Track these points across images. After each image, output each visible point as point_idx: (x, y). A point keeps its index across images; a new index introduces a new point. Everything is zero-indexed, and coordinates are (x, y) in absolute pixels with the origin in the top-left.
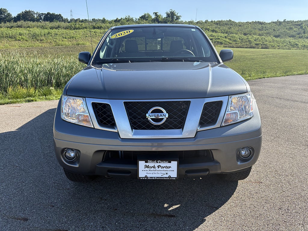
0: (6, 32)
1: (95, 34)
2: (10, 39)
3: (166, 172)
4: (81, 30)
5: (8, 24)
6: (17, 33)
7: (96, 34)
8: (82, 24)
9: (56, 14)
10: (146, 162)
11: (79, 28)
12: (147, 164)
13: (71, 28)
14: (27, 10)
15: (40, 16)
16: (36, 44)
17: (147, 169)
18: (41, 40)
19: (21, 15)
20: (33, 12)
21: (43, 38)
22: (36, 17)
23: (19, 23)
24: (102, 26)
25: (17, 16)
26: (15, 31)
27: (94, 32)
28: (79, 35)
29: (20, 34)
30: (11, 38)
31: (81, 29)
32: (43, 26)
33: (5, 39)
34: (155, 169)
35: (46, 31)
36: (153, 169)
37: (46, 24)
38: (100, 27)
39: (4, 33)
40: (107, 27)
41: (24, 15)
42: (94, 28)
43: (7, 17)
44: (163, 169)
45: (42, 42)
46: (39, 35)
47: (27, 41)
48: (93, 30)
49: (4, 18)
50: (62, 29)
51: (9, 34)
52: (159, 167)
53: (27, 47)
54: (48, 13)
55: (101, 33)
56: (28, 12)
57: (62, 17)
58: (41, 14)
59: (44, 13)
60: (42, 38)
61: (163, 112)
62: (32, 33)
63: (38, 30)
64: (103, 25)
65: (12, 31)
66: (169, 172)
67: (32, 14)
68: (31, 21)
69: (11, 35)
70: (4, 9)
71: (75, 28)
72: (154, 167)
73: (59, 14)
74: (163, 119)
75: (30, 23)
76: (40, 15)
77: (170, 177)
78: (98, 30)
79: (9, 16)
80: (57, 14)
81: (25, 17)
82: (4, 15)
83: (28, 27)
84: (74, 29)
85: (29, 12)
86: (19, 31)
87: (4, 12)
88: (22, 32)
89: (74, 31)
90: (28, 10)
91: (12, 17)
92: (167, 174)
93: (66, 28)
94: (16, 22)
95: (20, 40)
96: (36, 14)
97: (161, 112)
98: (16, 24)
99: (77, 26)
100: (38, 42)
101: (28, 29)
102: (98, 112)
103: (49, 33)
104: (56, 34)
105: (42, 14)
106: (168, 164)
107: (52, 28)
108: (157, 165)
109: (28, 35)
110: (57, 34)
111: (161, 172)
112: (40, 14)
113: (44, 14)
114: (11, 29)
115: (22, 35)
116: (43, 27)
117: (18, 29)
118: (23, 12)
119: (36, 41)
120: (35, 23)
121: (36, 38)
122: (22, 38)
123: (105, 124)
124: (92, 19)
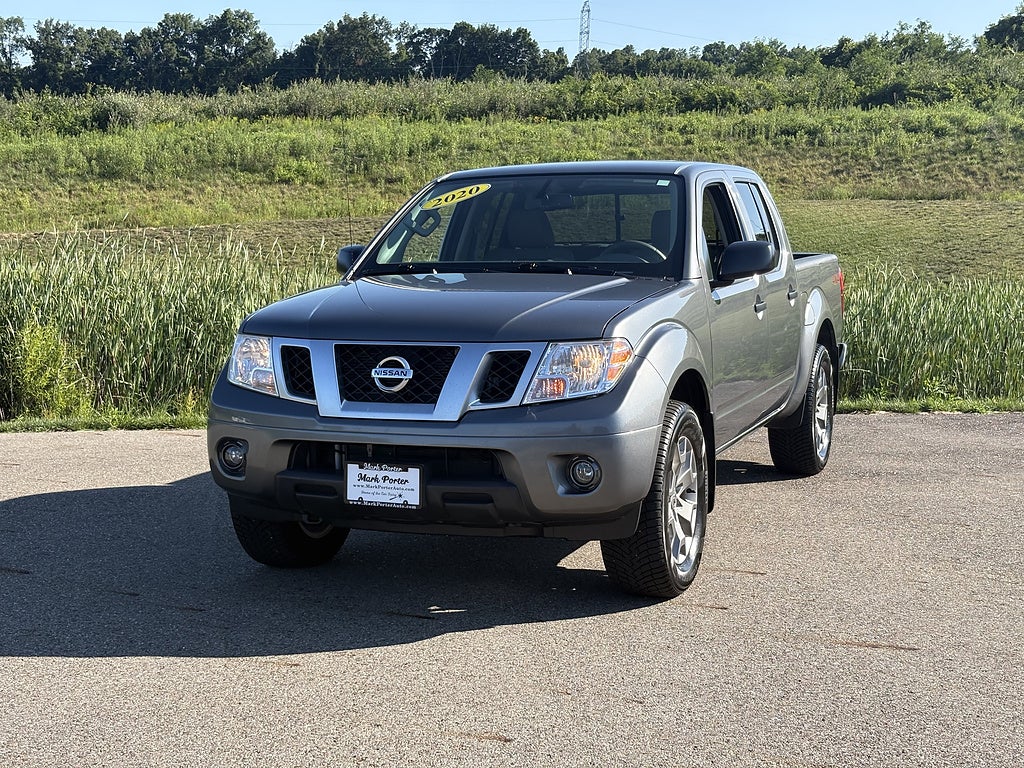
0: (229, 137)
1: (682, 139)
2: (242, 177)
3: (400, 492)
4: (611, 116)
5: (246, 98)
6: (281, 145)
7: (689, 142)
8: (620, 88)
9: (502, 29)
10: (361, 467)
11: (600, 112)
12: (363, 472)
13: (559, 108)
14: (353, 17)
15: (417, 47)
16: (363, 201)
17: (362, 482)
18: (390, 181)
19: (321, 44)
20: (380, 23)
21: (402, 169)
22: (394, 50)
23: (298, 92)
24: (737, 93)
25: (298, 51)
26: (275, 134)
27: (683, 131)
28: (594, 148)
29: (295, 152)
30: (249, 168)
31: (614, 113)
32: (411, 105)
33: (219, 178)
34: (377, 484)
35: (425, 130)
36: (373, 483)
37: (428, 96)
38: (724, 102)
39: (221, 146)
40: (768, 95)
41: (336, 39)
42: (687, 104)
43: (251, 53)
44: (392, 485)
45: (395, 191)
46: (383, 152)
47: (321, 183)
48: (678, 120)
49: (237, 60)
50: (506, 117)
51: (242, 147)
52: (385, 478)
53: (320, 215)
54: (462, 29)
55: (718, 135)
56: (356, 28)
57: (532, 46)
58: (420, 33)
59: (438, 27)
60: (395, 170)
61: (402, 367)
62: (351, 145)
63: (384, 128)
64: (744, 87)
65: (259, 134)
66: (404, 493)
67: (375, 36)
68: (356, 81)
69: (249, 153)
70: (241, 17)
71: (580, 112)
72: (376, 479)
73: (520, 31)
74: (402, 379)
75: (355, 92)
76: (414, 41)
77: (406, 503)
78: (704, 116)
79: (259, 48)
80: (508, 31)
81: (339, 52)
82: (238, 44)
83: (338, 113)
84: (572, 116)
85: (364, 23)
86: (293, 135)
87: (239, 31)
88: (303, 139)
89: (565, 129)
90: (356, 15)
91: (275, 54)
92: (400, 496)
93: (532, 112)
94: (284, 87)
95: (287, 181)
96: (399, 33)
97: (399, 365)
98: (284, 94)
99: (594, 97)
100: (372, 192)
101: (337, 120)
102: (291, 367)
103: (434, 143)
104: (471, 148)
105: (429, 31)
106: (402, 475)
107: (454, 115)
108: (381, 474)
109: (331, 152)
110: (478, 148)
111: (389, 491)
112: (415, 36)
113: (439, 33)
114: (256, 125)
115: (300, 154)
116: (411, 112)
117: (287, 121)
118: (329, 29)
119: (364, 186)
120: (380, 91)
121: (366, 168)
122: (301, 172)
123: (300, 389)
124: (708, 49)
